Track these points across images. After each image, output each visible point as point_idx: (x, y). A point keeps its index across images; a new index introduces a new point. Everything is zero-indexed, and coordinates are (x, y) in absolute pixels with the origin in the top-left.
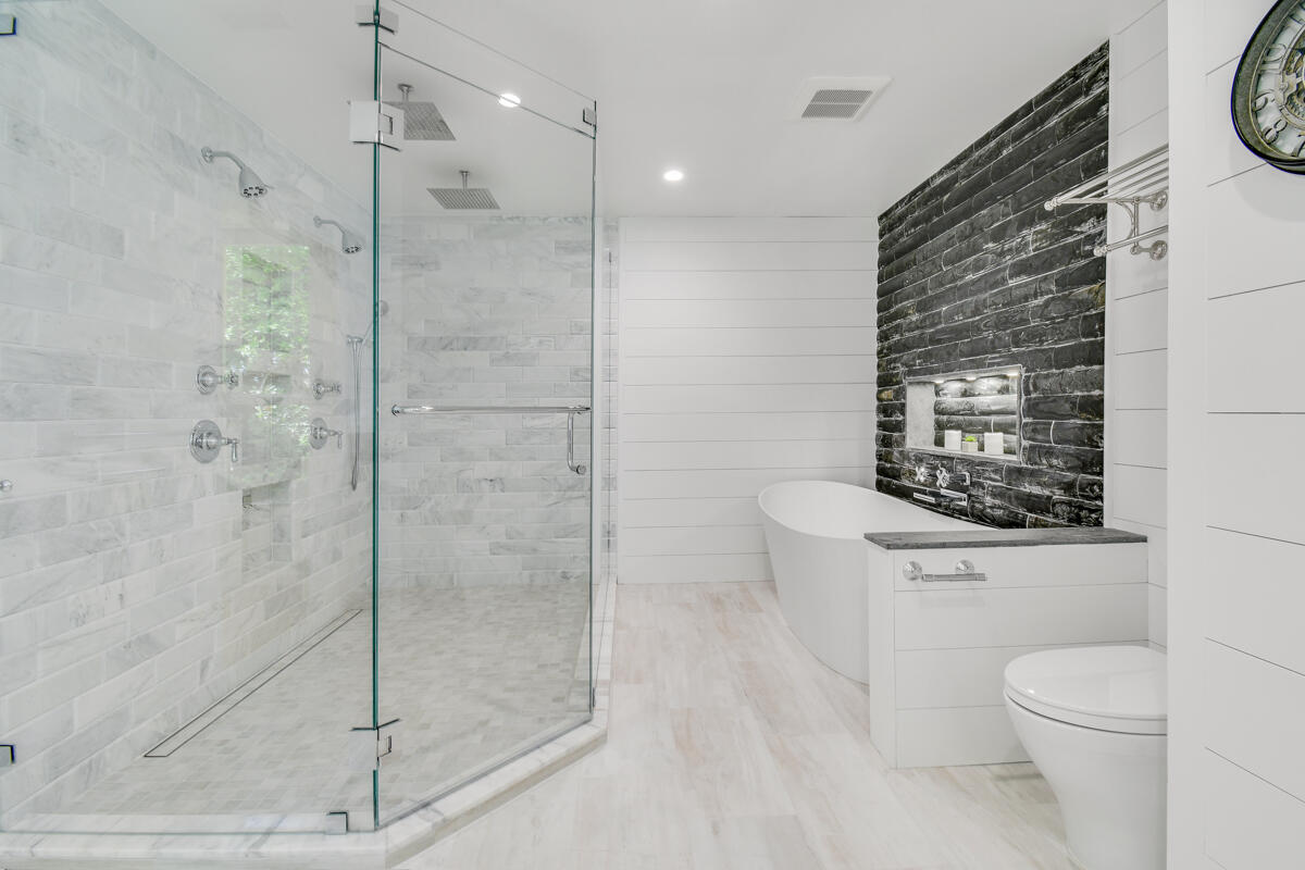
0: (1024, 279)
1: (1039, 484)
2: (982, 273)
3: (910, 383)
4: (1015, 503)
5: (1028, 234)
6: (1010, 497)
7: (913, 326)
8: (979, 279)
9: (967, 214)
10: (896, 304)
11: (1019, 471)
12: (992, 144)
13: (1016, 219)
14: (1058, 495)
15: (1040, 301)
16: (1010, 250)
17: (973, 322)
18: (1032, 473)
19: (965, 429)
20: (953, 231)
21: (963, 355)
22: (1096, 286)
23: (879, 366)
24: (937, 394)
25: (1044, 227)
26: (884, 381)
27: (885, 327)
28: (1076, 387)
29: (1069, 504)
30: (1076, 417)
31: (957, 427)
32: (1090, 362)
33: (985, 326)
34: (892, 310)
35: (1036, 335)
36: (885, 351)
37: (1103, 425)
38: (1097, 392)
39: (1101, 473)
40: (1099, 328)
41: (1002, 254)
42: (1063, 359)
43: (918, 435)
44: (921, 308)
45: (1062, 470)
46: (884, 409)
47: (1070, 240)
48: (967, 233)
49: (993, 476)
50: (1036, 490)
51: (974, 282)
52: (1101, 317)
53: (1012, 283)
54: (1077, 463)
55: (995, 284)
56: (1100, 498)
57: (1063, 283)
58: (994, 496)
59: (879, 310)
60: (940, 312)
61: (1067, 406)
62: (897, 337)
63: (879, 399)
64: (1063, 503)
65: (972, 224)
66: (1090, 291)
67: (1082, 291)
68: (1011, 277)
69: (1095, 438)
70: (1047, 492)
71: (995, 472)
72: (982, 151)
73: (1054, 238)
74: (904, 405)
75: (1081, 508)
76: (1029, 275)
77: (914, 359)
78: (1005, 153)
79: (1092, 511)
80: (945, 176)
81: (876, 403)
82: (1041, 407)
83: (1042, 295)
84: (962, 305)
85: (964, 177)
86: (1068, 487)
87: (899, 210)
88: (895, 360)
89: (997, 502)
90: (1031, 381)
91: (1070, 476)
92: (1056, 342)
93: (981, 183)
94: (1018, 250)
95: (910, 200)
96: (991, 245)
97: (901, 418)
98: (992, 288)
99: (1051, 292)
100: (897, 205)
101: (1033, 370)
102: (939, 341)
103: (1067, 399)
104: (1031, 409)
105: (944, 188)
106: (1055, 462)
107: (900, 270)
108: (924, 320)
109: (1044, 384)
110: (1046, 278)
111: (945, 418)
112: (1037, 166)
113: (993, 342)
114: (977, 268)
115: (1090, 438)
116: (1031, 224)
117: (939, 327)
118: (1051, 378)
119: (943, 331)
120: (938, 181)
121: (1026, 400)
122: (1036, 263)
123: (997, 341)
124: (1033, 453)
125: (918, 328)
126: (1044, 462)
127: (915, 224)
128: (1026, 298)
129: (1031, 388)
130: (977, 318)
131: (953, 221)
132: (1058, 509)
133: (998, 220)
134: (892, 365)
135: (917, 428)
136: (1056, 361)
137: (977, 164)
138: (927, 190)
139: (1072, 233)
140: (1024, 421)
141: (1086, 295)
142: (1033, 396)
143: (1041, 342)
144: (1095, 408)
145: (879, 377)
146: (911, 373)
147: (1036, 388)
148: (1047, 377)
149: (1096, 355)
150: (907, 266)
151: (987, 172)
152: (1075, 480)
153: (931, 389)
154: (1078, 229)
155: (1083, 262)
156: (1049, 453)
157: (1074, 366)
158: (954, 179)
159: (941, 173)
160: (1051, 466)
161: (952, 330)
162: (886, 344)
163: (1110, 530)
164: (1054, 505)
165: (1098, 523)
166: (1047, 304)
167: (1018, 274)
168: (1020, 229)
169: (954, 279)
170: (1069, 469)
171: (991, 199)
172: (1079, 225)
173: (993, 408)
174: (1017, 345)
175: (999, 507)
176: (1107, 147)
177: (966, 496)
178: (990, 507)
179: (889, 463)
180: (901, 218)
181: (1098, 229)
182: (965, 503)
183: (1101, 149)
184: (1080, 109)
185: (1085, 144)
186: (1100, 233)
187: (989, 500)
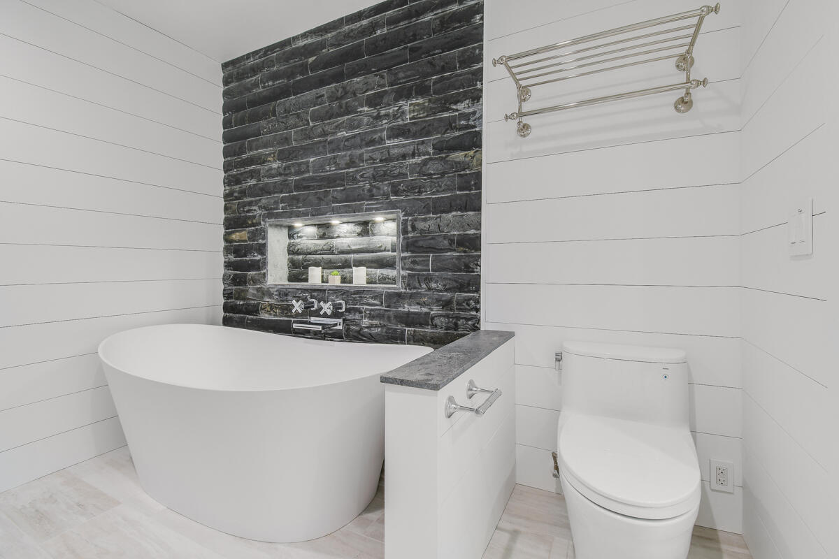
0: (402, 141)
1: (418, 304)
2: (355, 132)
3: (270, 225)
4: (394, 321)
5: (406, 105)
6: (389, 318)
7: (273, 172)
8: (354, 137)
9: (338, 77)
10: (251, 150)
11: (399, 295)
12: (365, 22)
13: (392, 91)
14: (436, 310)
15: (418, 160)
16: (387, 115)
17: (347, 173)
18: (411, 296)
19: (329, 265)
20: (323, 90)
21: (335, 200)
22: (471, 153)
23: (226, 209)
24: (291, 236)
25: (421, 101)
26: (233, 223)
27: (234, 172)
28: (454, 228)
29: (447, 316)
30: (454, 250)
31: (316, 264)
32: (464, 208)
33: (362, 176)
34: (244, 156)
35: (416, 188)
36: (236, 194)
37: (479, 256)
38: (472, 232)
39: (478, 290)
40: (475, 184)
41: (378, 117)
42: (440, 207)
43: (277, 273)
44: (282, 156)
45: (441, 291)
46: (232, 248)
47: (446, 115)
48: (339, 94)
49: (371, 301)
50: (415, 309)
51: (348, 139)
52: (478, 176)
53: (388, 143)
54: (455, 284)
55: (372, 142)
56: (478, 310)
57: (439, 148)
58: (372, 317)
59: (225, 155)
60: (308, 162)
61: (446, 242)
62: (253, 182)
63: (226, 240)
64: (441, 316)
65: (344, 88)
66: (465, 155)
67: (459, 156)
68: (389, 138)
69: (471, 265)
70: (425, 310)
71: (375, 297)
72: (353, 26)
73: (432, 111)
74: (264, 245)
75: (458, 318)
76: (407, 138)
77: (276, 203)
78: (379, 32)
79: (468, 320)
80: (309, 41)
81: (223, 244)
82: (421, 243)
83: (419, 156)
84: (334, 158)
85: (332, 45)
86: (446, 304)
87: (251, 62)
88: (250, 204)
89: (375, 322)
90: (409, 223)
91: (448, 295)
92: (433, 193)
93: (354, 53)
94: (395, 117)
95: (265, 54)
96: (366, 109)
97: (259, 257)
98: (368, 144)
99: (429, 154)
100: (248, 56)
101: (410, 215)
102: (307, 188)
103: (445, 237)
104: (410, 246)
105: (308, 51)
106: (434, 285)
107: (255, 118)
108: (288, 167)
109: (421, 225)
110: (423, 142)
111: (301, 257)
112: (412, 50)
113: (370, 190)
114: (351, 127)
115: (467, 266)
116: (408, 97)
117: (306, 175)
118: (428, 223)
119: (312, 179)
120: (301, 43)
121: (404, 239)
122: (414, 129)
123: (375, 190)
124: (410, 281)
125: (280, 175)
126: (424, 286)
127: (274, 77)
128: (404, 157)
129: (409, 228)
130: (351, 170)
131: (322, 82)
132: (437, 321)
133: (373, 89)
134: (246, 208)
135: (276, 266)
136: (434, 207)
137: (348, 36)
138: (288, 48)
139: (448, 109)
140: (402, 255)
141: (462, 159)
142: (410, 235)
143: (420, 193)
144: (472, 243)
145: (226, 219)
146: (270, 216)
147: (414, 228)
148: (425, 220)
149: (473, 204)
150: (265, 116)
151: (360, 45)
152: (452, 298)
153: (285, 231)
154: (454, 107)
155: (457, 133)
156: (428, 279)
157: (450, 211)
158: (322, 45)
159: (305, 35)
160: (430, 289)
161: (323, 179)
162: (237, 188)
163: (488, 332)
164: (432, 319)
165: (475, 328)
166: (425, 163)
167: (397, 136)
168: (396, 100)
169: (324, 134)
170: (446, 290)
171: (365, 70)
172: (456, 103)
173: (353, 248)
174: (396, 193)
175: (376, 326)
176: (481, 48)
177: (341, 321)
178: (367, 327)
179: (244, 299)
180: (254, 70)
181: (471, 110)
182: (340, 327)
183: (474, 48)
184: (454, 13)
185: (460, 41)
186: (474, 113)
187: (366, 322)
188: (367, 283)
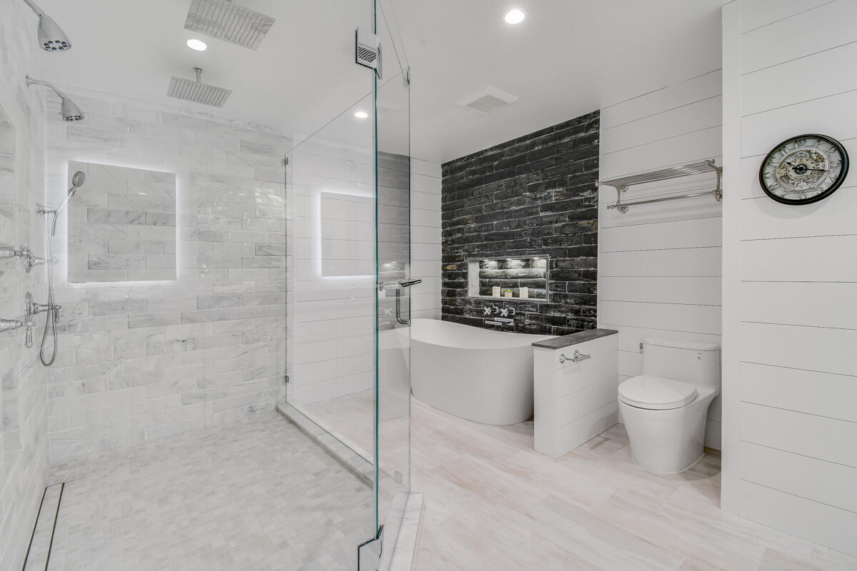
0: (549, 213)
1: (560, 311)
2: (522, 207)
3: (470, 262)
4: (544, 321)
5: (552, 192)
6: (541, 319)
7: (472, 230)
8: (521, 210)
9: (511, 174)
10: (458, 216)
11: (548, 306)
12: (528, 142)
13: (544, 183)
14: (570, 316)
15: (559, 225)
16: (541, 198)
17: (517, 232)
18: (555, 307)
19: (505, 285)
20: (503, 182)
21: (509, 248)
22: (592, 221)
23: (443, 251)
24: (481, 267)
25: (561, 190)
26: (448, 259)
27: (448, 229)
28: (581, 266)
29: (577, 319)
30: (581, 280)
31: (497, 284)
32: (588, 255)
33: (525, 234)
34: (454, 220)
35: (556, 241)
36: (449, 242)
37: (596, 284)
38: (592, 269)
39: (595, 305)
40: (594, 241)
41: (535, 199)
42: (573, 253)
43: (473, 291)
44: (477, 220)
45: (573, 304)
46: (446, 274)
47: (576, 198)
48: (512, 185)
49: (531, 309)
50: (557, 314)
51: (516, 211)
52: (595, 235)
53: (541, 214)
54: (581, 300)
55: (532, 214)
56: (595, 317)
57: (571, 218)
58: (531, 319)
59: (443, 219)
60: (492, 224)
61: (576, 275)
62: (460, 235)
63: (443, 269)
64: (573, 319)
65: (515, 181)
66: (588, 223)
67: (584, 223)
68: (542, 212)
69: (591, 289)
70: (564, 315)
71: (533, 307)
72: (521, 144)
73: (567, 196)
74: (466, 273)
75: (584, 321)
76: (553, 212)
77: (474, 248)
78: (536, 148)
79: (590, 322)
80: (494, 152)
81: (441, 272)
82: (561, 275)
83: (560, 222)
84: (509, 222)
85: (508, 155)
86: (577, 312)
87: (459, 164)
88: (458, 248)
89: (533, 322)
90: (554, 263)
91: (577, 307)
92: (569, 245)
93: (521, 160)
94: (545, 199)
95: (468, 159)
96: (528, 194)
97: (463, 280)
98: (529, 215)
99: (566, 221)
100: (457, 160)
101: (555, 258)
102: (492, 240)
103: (576, 272)
104: (554, 276)
105: (493, 158)
106: (569, 301)
107: (461, 197)
108: (481, 227)
109: (561, 264)
110: (562, 214)
111: (487, 280)
112: (556, 159)
113: (530, 242)
114: (519, 204)
115: (589, 290)
116: (554, 187)
117: (492, 232)
118: (566, 262)
119: (494, 234)
120: (490, 153)
121: (551, 272)
122: (557, 206)
123: (533, 242)
124: (555, 297)
125: (476, 231)
126: (563, 301)
127: (473, 173)
128: (551, 223)
129: (554, 266)
130: (519, 230)
131: (501, 177)
132: (571, 322)
133: (532, 182)
134: (456, 251)
135: (472, 286)
136: (569, 253)
137: (517, 150)
138: (481, 156)
139: (578, 195)
140: (550, 282)
141: (586, 225)
142: (555, 270)
143: (561, 245)
144: (593, 276)
145: (443, 257)
146: (470, 255)
147: (557, 266)
148: (564, 261)
149: (593, 252)
150: (467, 196)
151: (525, 155)
152: (580, 309)
153: (478, 264)
154: (582, 194)
155: (583, 210)
156: (566, 297)
157: (579, 256)
158: (501, 155)
159: (492, 149)
160: (566, 303)
161: (502, 234)
162: (450, 238)
163: (600, 330)
164: (568, 321)
165: (594, 327)
166: (563, 227)
167: (546, 210)
168: (546, 189)
169: (503, 208)
170: (577, 304)
171: (527, 170)
172: (582, 192)
173: (520, 275)
174: (546, 244)
175: (534, 324)
176: (598, 159)
177: (513, 320)
178: (529, 325)
179: (454, 305)
180: (461, 168)
181: (592, 196)
182: (512, 324)
183: (594, 159)
184: (582, 138)
185: (585, 155)
186: (594, 198)
187: (527, 321)
188: (529, 297)
